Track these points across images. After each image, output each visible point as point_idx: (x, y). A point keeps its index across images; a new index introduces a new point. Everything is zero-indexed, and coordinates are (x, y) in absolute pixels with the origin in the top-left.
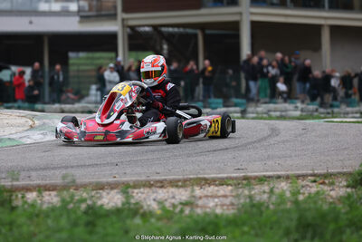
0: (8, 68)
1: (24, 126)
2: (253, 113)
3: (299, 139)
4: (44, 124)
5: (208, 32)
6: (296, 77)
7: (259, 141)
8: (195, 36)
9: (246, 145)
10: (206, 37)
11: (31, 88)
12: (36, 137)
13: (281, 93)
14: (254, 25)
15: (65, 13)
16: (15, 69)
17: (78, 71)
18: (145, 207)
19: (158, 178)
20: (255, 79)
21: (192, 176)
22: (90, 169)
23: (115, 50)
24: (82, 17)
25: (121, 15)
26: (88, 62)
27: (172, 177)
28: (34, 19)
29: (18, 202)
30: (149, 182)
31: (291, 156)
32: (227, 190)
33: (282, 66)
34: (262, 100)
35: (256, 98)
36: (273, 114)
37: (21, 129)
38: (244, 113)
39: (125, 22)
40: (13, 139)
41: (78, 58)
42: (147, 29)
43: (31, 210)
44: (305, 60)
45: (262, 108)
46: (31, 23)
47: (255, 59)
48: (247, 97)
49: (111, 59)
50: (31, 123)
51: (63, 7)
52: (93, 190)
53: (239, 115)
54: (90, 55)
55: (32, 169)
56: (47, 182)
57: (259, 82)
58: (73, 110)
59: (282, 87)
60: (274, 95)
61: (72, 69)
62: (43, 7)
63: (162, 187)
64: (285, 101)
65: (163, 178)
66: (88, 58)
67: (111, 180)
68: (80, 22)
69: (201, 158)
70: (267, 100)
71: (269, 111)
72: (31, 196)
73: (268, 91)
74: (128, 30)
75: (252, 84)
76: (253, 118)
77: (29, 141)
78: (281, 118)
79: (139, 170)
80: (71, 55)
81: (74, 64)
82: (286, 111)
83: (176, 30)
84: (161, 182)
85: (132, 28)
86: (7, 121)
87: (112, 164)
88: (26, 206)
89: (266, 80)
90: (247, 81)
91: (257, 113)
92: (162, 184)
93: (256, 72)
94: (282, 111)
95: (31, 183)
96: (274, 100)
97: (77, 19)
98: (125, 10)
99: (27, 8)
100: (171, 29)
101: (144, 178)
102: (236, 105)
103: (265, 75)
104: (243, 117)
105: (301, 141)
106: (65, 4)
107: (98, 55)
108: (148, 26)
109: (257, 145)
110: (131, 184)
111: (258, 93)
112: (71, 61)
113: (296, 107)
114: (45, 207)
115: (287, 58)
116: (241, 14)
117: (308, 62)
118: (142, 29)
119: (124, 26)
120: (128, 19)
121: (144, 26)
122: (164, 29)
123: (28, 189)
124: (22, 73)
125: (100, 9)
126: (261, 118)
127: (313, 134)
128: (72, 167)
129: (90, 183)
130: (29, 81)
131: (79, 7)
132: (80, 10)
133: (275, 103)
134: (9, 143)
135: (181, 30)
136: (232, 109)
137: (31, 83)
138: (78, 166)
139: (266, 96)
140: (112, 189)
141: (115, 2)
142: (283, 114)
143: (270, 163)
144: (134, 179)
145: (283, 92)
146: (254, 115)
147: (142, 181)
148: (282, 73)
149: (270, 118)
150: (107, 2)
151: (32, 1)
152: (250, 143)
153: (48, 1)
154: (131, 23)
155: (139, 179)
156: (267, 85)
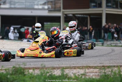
0: (24, 27)
2: (106, 44)
5: (91, 16)
6: (120, 32)
8: (87, 18)
9: (103, 55)
10: (91, 18)
13: (115, 38)
14: (107, 14)
15: (43, 9)
16: (26, 28)
17: (47, 29)
18: (69, 75)
19: (74, 66)
20: (107, 33)
21: (85, 65)
22: (51, 62)
23: (60, 22)
24: (49, 11)
25: (62, 10)
27: (78, 65)
29: (26, 73)
30: (70, 67)
31: (118, 59)
32: (97, 70)
33: (116, 28)
34: (109, 40)
35: (107, 39)
36: (112, 45)
38: (103, 44)
39: (64, 13)
41: (47, 25)
42: (71, 15)
43: (31, 76)
45: (109, 43)
46: (32, 12)
47: (107, 26)
48: (104, 39)
49: (58, 25)
51: (43, 7)
52: (52, 69)
53: (101, 45)
54: (51, 23)
55: (31, 62)
56: (36, 66)
57: (108, 34)
59: (116, 36)
60: (113, 38)
62: (36, 7)
64: (117, 40)
65: (76, 66)
66: (50, 25)
67: (58, 66)
68: (48, 12)
69: (88, 59)
70: (111, 40)
71: (111, 44)
72: (31, 71)
73: (111, 37)
74: (65, 15)
75: (106, 34)
76: (106, 46)
78: (115, 46)
79: (67, 63)
80: (45, 23)
81: (46, 27)
82: (117, 44)
83: (81, 15)
84: (75, 67)
85: (66, 15)
86: (23, 45)
87: (58, 61)
88: (29, 74)
89: (111, 33)
90: (104, 33)
91: (107, 44)
92: (75, 68)
93: (107, 30)
94: (115, 44)
95: (31, 66)
96: (113, 40)
97: (47, 11)
98: (64, 8)
99: (30, 7)
100: (79, 15)
101: (69, 66)
102: (100, 41)
103: (110, 32)
104: (102, 46)
106: (43, 6)
107: (54, 23)
108: (71, 14)
109: (107, 55)
110: (65, 67)
112: (45, 26)
113: (121, 43)
114: (35, 75)
115: (118, 26)
116: (102, 11)
118: (69, 15)
119: (63, 14)
120: (64, 12)
122: (76, 15)
123: (30, 69)
124: (28, 29)
125: (55, 8)
126: (109, 46)
128: (45, 61)
129: (51, 67)
130: (31, 32)
132: (48, 8)
133: (113, 41)
135: (82, 16)
136: (99, 43)
138: (47, 61)
139: (110, 39)
140: (58, 69)
141: (60, 6)
142: (116, 45)
143: (111, 61)
144: (65, 66)
145: (116, 37)
146: (106, 45)
149: (112, 46)
150: (58, 5)
151: (32, 5)
152: (105, 54)
153: (37, 5)
154: (66, 13)
155: (67, 66)
156: (111, 35)
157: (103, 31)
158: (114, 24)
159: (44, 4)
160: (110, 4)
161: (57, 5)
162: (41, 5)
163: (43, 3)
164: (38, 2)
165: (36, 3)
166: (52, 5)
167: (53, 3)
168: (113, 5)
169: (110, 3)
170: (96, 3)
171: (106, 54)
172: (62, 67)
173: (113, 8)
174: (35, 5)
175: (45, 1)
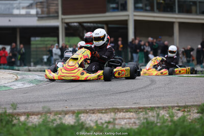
1: (12, 79)
3: (167, 86)
4: (23, 78)
5: (110, 26)
6: (159, 51)
7: (145, 87)
9: (137, 90)
10: (108, 29)
11: (11, 58)
12: (19, 85)
14: (136, 22)
15: (28, 15)
17: (37, 48)
19: (91, 108)
21: (110, 107)
22: (51, 103)
23: (58, 37)
24: (39, 17)
25: (61, 16)
26: (42, 43)
27: (98, 108)
28: (11, 19)
29: (15, 122)
30: (86, 110)
31: (163, 96)
34: (141, 64)
37: (10, 81)
39: (63, 20)
40: (6, 86)
41: (36, 41)
42: (76, 24)
44: (164, 41)
46: (10, 21)
47: (137, 42)
49: (54, 41)
50: (16, 77)
51: (26, 12)
52: (55, 115)
54: (43, 39)
55: (19, 104)
56: (29, 110)
58: (35, 70)
61: (33, 47)
62: (16, 12)
63: (93, 113)
65: (94, 108)
66: (41, 41)
67: (64, 109)
68: (38, 20)
69: (113, 97)
72: (23, 118)
73: (144, 60)
74: (65, 25)
75: (134, 55)
77: (15, 87)
79: (79, 103)
80: (32, 39)
81: (34, 44)
84: (93, 110)
85: (67, 24)
86: (2, 76)
87: (63, 100)
88: (20, 124)
89: (143, 53)
92: (93, 112)
95: (20, 111)
97: (36, 18)
98: (64, 13)
99: (7, 12)
100: (89, 24)
101: (82, 108)
103: (142, 50)
105: (168, 88)
106: (28, 10)
107: (47, 39)
108: (76, 22)
109: (144, 89)
111: (138, 60)
112: (32, 42)
115: (155, 41)
116: (128, 16)
117: (166, 43)
118: (73, 24)
119: (62, 23)
120: (65, 19)
121: (74, 22)
122: (85, 24)
123: (19, 114)
125: (49, 13)
127: (175, 83)
128: (41, 102)
129: (53, 111)
130: (9, 54)
131: (37, 12)
134: (4, 89)
135: (95, 25)
137: (11, 55)
138: (44, 102)
139: (142, 62)
140: (66, 114)
141: (58, 9)
143: (152, 99)
144: (77, 109)
147: (82, 110)
148: (152, 49)
150: (53, 9)
151: (9, 9)
152: (140, 88)
153: (18, 8)
154: (67, 21)
155: (80, 108)
156: (143, 56)
157: (129, 50)
158: (148, 37)
159: (30, 6)
160: (140, 5)
161: (51, 7)
162: (23, 8)
163: (27, 5)
164: (20, 3)
165: (15, 5)
166: (43, 8)
167: (45, 4)
168: (146, 6)
169: (141, 3)
170: (117, 3)
171: (142, 88)
172: (71, 111)
173: (146, 11)
174: (14, 8)
175: (31, 2)
